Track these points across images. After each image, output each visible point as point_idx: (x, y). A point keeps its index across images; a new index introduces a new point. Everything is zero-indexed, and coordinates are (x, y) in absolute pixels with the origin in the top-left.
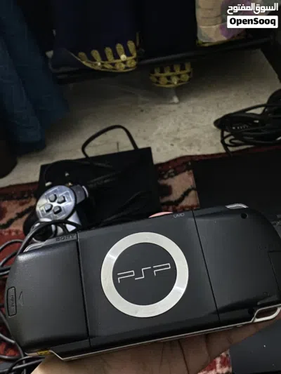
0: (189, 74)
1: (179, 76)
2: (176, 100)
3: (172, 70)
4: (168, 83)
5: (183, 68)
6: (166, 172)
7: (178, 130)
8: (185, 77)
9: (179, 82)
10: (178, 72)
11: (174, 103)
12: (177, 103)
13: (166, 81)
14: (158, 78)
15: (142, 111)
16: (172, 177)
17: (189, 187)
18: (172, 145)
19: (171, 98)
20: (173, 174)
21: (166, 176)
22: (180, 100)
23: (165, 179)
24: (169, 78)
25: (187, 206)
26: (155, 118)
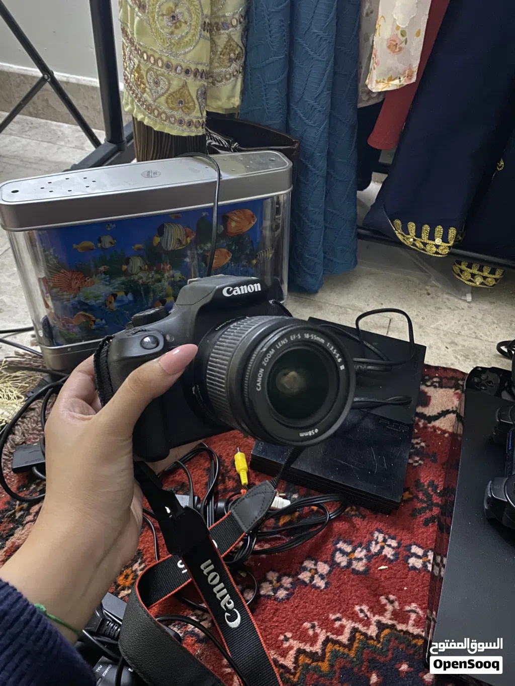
0: (496, 280)
1: (485, 278)
2: (469, 298)
3: (481, 270)
4: (470, 281)
5: (492, 272)
6: (431, 378)
7: (459, 334)
8: (491, 282)
9: (482, 283)
10: (486, 273)
11: (465, 301)
12: (469, 302)
13: (469, 277)
14: (462, 271)
15: (429, 294)
16: (435, 387)
17: (450, 408)
19: (465, 295)
20: (437, 385)
21: (429, 384)
22: (474, 300)
23: (428, 386)
24: (473, 275)
25: (439, 429)
26: (439, 308)
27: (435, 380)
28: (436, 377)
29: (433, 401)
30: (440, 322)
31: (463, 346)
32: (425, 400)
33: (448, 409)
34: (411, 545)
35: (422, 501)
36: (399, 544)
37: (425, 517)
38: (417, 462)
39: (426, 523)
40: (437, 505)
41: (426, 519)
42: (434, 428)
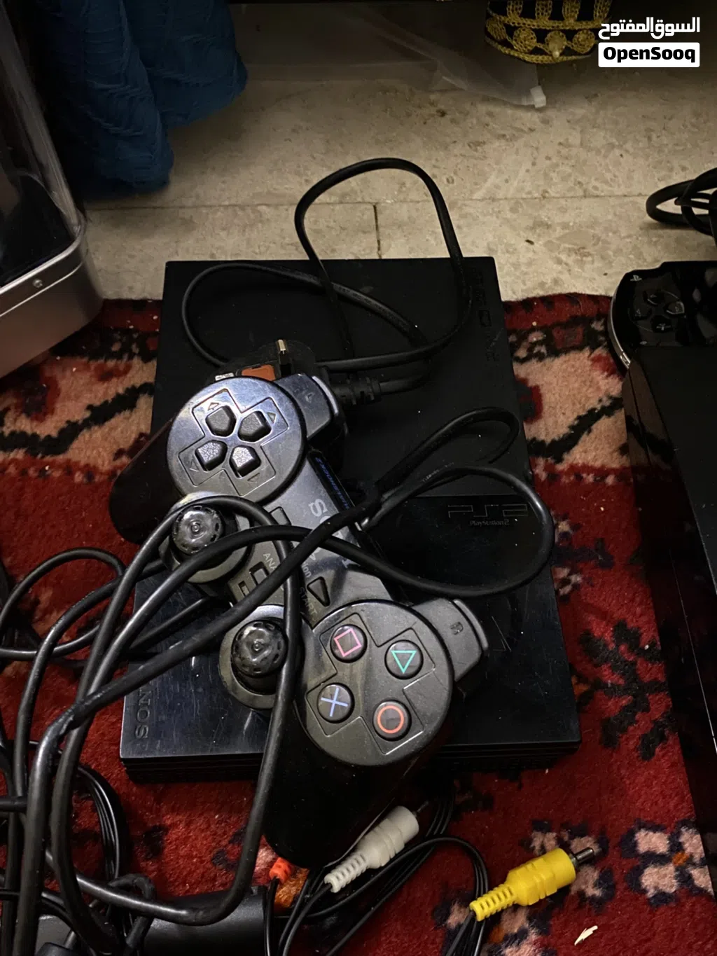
15: (443, 114)
16: (541, 357)
17: (593, 403)
21: (522, 353)
22: (551, 101)
23: (523, 360)
25: (587, 468)
26: (479, 144)
27: (534, 337)
28: (533, 329)
29: (549, 399)
30: (492, 179)
31: (565, 226)
32: (531, 402)
33: (589, 406)
34: (632, 833)
35: (614, 691)
36: (602, 841)
37: (639, 733)
38: (565, 582)
39: (647, 750)
40: (655, 687)
41: (644, 737)
42: (576, 471)
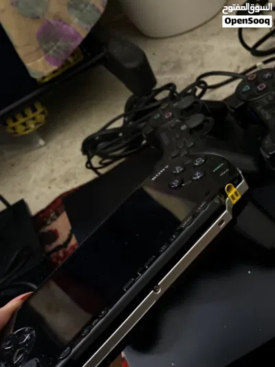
0: (43, 113)
1: (34, 119)
2: (42, 142)
3: (25, 116)
4: (27, 130)
5: (34, 110)
7: (52, 171)
8: (41, 118)
9: (36, 124)
10: (31, 115)
11: (41, 147)
12: (45, 145)
13: (23, 128)
14: (14, 128)
16: (55, 220)
18: (50, 188)
19: (37, 142)
21: (49, 222)
22: (46, 141)
23: (49, 225)
24: (24, 124)
26: (27, 167)
28: (52, 213)
30: (34, 176)
31: (61, 176)
32: (54, 235)
